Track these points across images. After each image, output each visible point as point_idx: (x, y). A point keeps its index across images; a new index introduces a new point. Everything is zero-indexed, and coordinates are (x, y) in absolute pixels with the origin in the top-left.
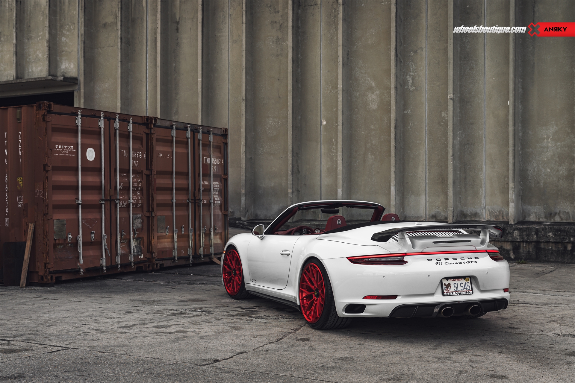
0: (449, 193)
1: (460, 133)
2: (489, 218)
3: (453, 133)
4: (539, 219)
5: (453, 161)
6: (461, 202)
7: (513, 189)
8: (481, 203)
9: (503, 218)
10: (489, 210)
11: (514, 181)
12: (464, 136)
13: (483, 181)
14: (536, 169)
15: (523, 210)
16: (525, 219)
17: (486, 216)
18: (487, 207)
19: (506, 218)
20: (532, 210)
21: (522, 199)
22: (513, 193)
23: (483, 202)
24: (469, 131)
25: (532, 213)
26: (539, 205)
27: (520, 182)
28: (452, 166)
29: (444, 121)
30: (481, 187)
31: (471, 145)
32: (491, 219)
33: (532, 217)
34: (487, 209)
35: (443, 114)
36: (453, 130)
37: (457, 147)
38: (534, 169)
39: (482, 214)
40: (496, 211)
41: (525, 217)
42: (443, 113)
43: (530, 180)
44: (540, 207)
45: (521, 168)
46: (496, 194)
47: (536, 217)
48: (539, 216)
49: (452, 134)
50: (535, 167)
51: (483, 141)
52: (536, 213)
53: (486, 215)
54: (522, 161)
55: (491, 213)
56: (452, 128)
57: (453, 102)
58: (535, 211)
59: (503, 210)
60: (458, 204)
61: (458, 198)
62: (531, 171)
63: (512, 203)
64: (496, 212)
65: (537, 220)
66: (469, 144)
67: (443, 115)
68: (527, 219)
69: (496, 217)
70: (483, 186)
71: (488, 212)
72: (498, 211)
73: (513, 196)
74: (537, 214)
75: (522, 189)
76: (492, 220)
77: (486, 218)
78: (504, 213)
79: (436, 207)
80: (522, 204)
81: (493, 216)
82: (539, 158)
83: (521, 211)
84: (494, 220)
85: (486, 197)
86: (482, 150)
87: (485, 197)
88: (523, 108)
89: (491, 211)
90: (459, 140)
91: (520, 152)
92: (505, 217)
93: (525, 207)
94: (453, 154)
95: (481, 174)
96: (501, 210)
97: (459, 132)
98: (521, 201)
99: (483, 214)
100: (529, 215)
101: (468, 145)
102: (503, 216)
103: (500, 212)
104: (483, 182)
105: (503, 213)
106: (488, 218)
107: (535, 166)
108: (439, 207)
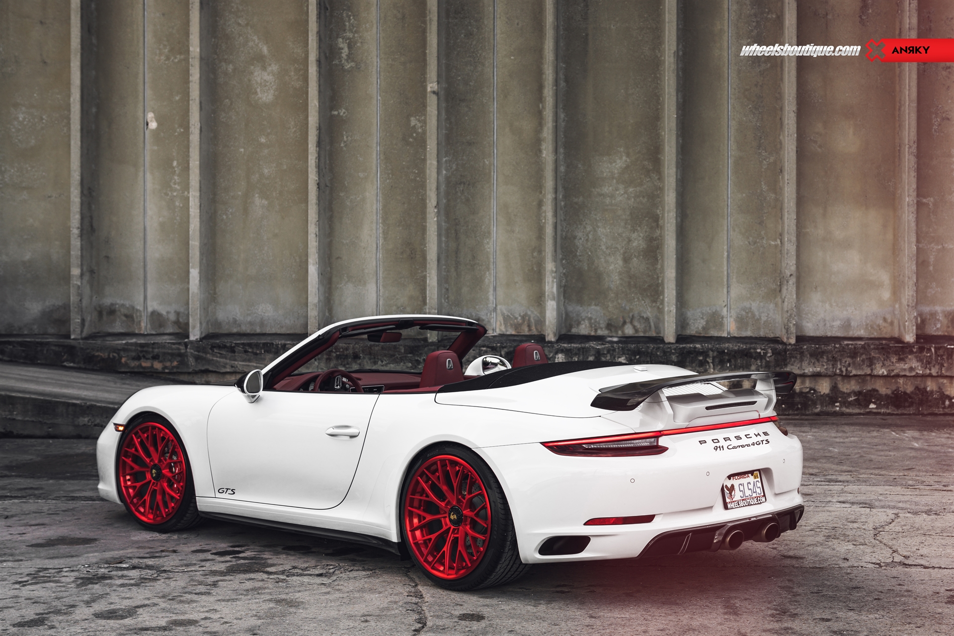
0: (430, 279)
1: (446, 161)
2: (504, 330)
3: (438, 162)
4: (596, 330)
5: (437, 217)
6: (448, 298)
7: (553, 275)
8: (488, 299)
9: (530, 330)
10: (503, 314)
11: (555, 260)
12: (454, 167)
13: (492, 257)
14: (590, 236)
15: (567, 314)
16: (570, 331)
17: (498, 326)
18: (499, 307)
19: (535, 330)
20: (584, 315)
21: (565, 292)
22: (553, 281)
23: (491, 298)
24: (464, 157)
25: (584, 320)
26: (596, 305)
27: (562, 260)
28: (436, 227)
29: (415, 135)
30: (488, 269)
31: (469, 185)
32: (507, 331)
33: (583, 326)
34: (499, 311)
35: (413, 121)
36: (437, 155)
37: (443, 187)
38: (587, 235)
39: (489, 322)
40: (517, 316)
41: (571, 327)
42: (412, 119)
43: (580, 256)
44: (598, 308)
45: (564, 234)
46: (517, 282)
47: (591, 326)
48: (595, 326)
49: (435, 163)
50: (590, 232)
51: (492, 178)
52: (590, 319)
53: (498, 323)
54: (565, 220)
55: (506, 319)
56: (436, 152)
57: (438, 99)
58: (590, 316)
59: (529, 313)
60: (443, 301)
61: (444, 290)
62: (581, 239)
63: (551, 300)
64: (516, 318)
65: (593, 333)
66: (464, 184)
67: (413, 124)
68: (574, 331)
69: (517, 326)
70: (492, 266)
71: (500, 318)
72: (520, 315)
73: (552, 287)
74: (593, 321)
75: (564, 274)
76: (508, 333)
77: (498, 330)
78: (532, 319)
79: (398, 308)
80: (564, 302)
81: (511, 325)
82: (595, 215)
83: (564, 316)
84: (513, 333)
85: (498, 289)
86: (490, 197)
87: (495, 289)
88: (566, 119)
89: (508, 316)
90: (446, 174)
91: (563, 203)
92: (533, 328)
93: (570, 308)
94: (438, 203)
95: (488, 243)
96: (526, 315)
97: (444, 159)
98: (564, 296)
99: (492, 321)
100: (579, 324)
101: (462, 185)
102: (529, 326)
103: (523, 317)
104: (492, 260)
105: (529, 320)
106: (500, 330)
107: (588, 229)
108: (405, 308)
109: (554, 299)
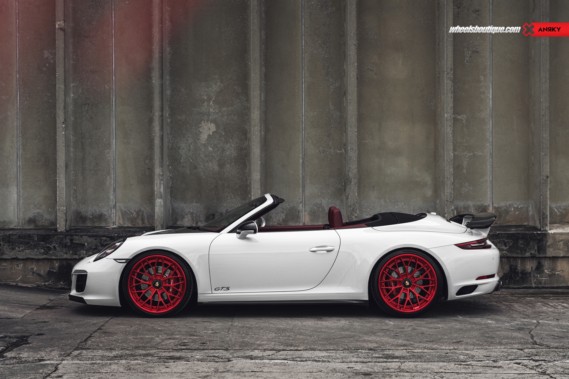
0: (60, 182)
1: (73, 85)
2: (122, 223)
3: (65, 86)
4: (197, 223)
5: (65, 131)
6: (76, 197)
7: (161, 178)
8: (109, 198)
9: (143, 223)
10: (121, 210)
11: (162, 166)
12: (80, 91)
13: (111, 164)
14: (192, 147)
15: (173, 210)
16: (176, 223)
17: (117, 220)
18: (118, 205)
19: (147, 223)
20: (187, 210)
21: (171, 192)
22: (160, 183)
23: (112, 197)
24: (89, 83)
25: (187, 214)
26: (196, 202)
27: (169, 166)
28: (64, 139)
29: (47, 65)
30: (109, 174)
31: (92, 105)
32: (124, 224)
33: (187, 219)
34: (117, 208)
35: (46, 54)
36: (64, 80)
37: (71, 108)
38: (189, 146)
39: (110, 216)
40: (133, 212)
41: (177, 220)
42: (45, 52)
43: (184, 163)
44: (198, 205)
45: (170, 145)
46: (133, 185)
47: (193, 220)
48: (196, 219)
49: (63, 87)
50: (191, 143)
51: (112, 100)
52: (192, 214)
53: (117, 217)
54: (171, 134)
55: (124, 214)
56: (63, 78)
57: (65, 35)
58: (192, 211)
59: (142, 209)
60: (72, 200)
61: (72, 191)
62: (184, 149)
63: (159, 198)
64: (132, 214)
65: (194, 225)
66: (89, 105)
67: (46, 56)
68: (179, 223)
69: (132, 220)
70: (112, 172)
71: (119, 214)
72: (135, 211)
73: (160, 188)
74: (194, 215)
75: (171, 177)
76: (125, 226)
77: (117, 223)
78: (145, 214)
79: (35, 206)
80: (171, 200)
81: (128, 219)
82: (196, 129)
83: (171, 211)
84: (130, 225)
85: (117, 190)
86: (110, 115)
87: (115, 190)
88: (171, 52)
89: (125, 212)
90: (73, 97)
91: (169, 120)
92: (146, 221)
93: (176, 205)
94: (65, 119)
95: (108, 153)
96: (140, 210)
97: (72, 85)
98: (171, 195)
99: (112, 216)
100: (183, 217)
101: (87, 106)
102: (143, 220)
103: (138, 213)
104: (112, 166)
105: (143, 215)
106: (119, 223)
107: (190, 141)
108: (41, 206)
109: (161, 197)
